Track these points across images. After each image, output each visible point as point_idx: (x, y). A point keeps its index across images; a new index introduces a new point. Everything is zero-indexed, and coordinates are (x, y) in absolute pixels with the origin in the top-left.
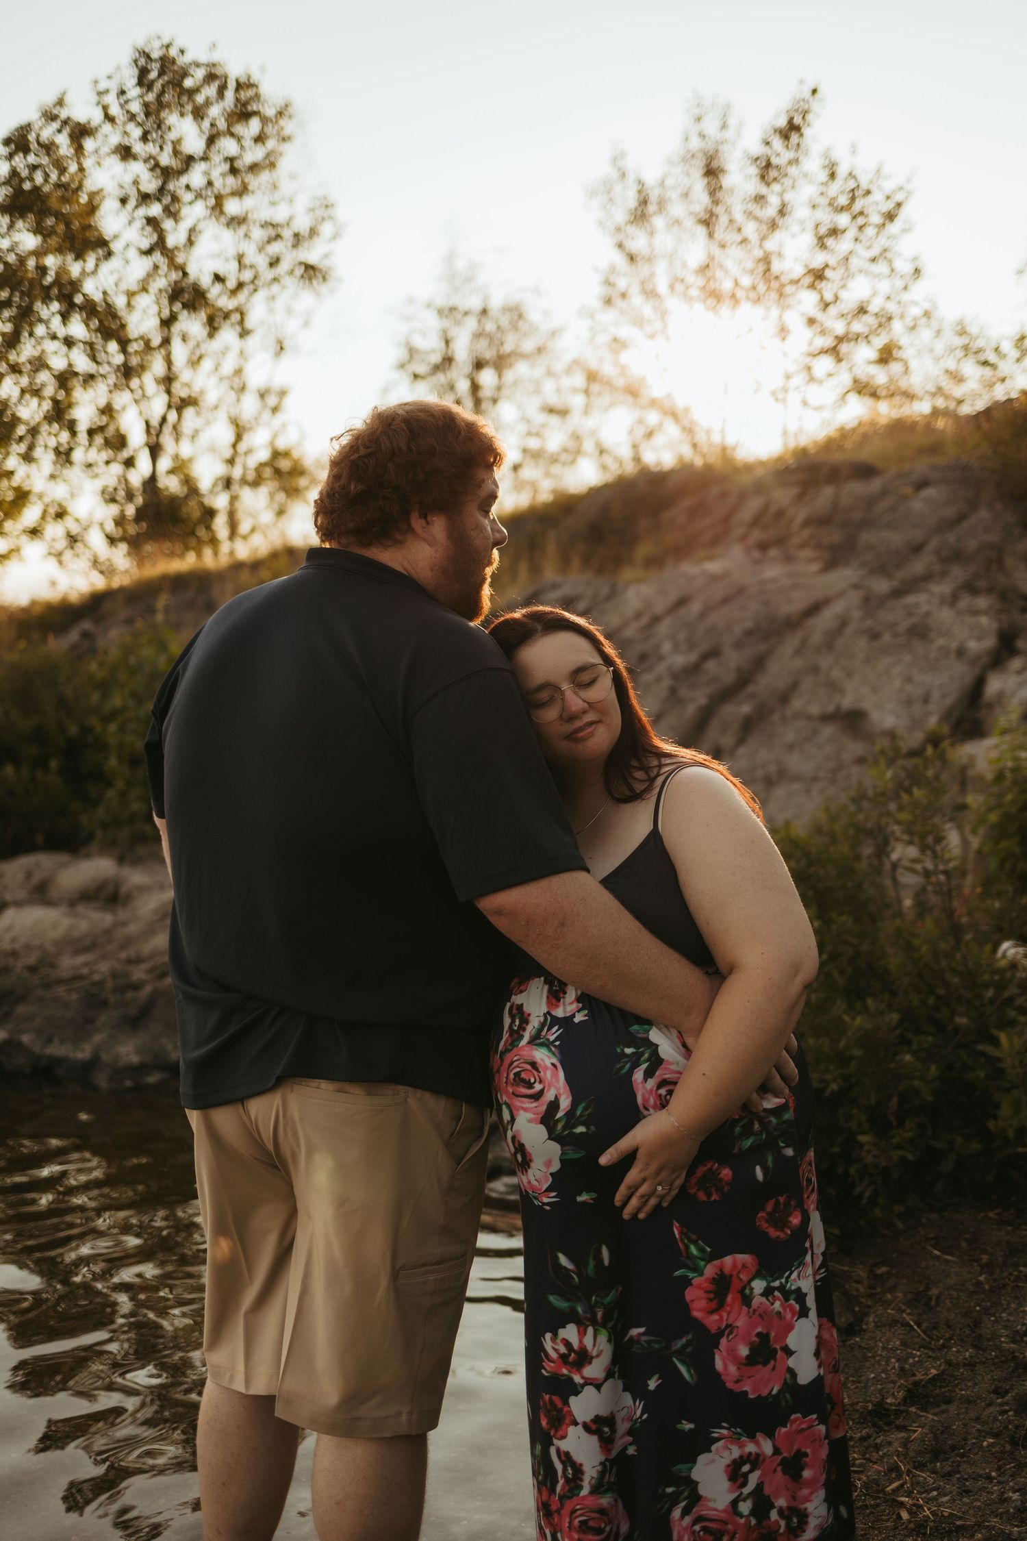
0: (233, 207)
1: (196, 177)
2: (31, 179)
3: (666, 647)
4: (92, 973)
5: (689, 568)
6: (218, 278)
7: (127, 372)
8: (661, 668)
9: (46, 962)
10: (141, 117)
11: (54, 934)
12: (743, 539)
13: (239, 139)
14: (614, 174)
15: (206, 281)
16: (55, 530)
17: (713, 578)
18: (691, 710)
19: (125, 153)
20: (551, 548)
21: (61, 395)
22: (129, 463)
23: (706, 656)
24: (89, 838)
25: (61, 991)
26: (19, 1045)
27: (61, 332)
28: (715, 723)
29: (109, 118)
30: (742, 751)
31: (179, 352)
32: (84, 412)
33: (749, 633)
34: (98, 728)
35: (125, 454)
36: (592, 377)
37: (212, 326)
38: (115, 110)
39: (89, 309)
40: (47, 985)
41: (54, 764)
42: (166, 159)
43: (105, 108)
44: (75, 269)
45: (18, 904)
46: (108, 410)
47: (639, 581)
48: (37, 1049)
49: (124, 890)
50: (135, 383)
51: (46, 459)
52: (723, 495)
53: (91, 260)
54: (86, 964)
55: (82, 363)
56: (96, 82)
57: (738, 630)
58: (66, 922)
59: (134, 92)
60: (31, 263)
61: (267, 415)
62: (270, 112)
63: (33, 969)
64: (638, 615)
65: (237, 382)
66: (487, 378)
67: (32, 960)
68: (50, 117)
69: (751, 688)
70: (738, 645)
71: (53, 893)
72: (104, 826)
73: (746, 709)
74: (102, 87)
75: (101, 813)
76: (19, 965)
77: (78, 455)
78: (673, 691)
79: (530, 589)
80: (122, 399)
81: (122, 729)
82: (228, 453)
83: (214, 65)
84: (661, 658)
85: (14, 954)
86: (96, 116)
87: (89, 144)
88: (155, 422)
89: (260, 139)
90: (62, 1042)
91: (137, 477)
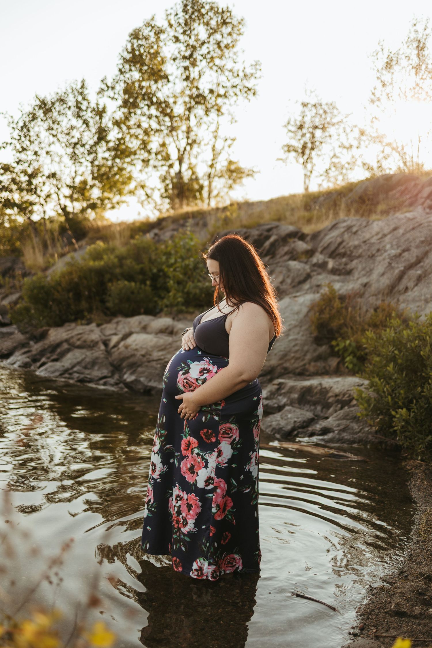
0: (217, 61)
1: (204, 50)
2: (139, 50)
3: (388, 247)
4: (165, 358)
5: (399, 215)
6: (211, 91)
7: (173, 129)
8: (386, 254)
9: (147, 354)
10: (183, 25)
11: (152, 344)
12: (423, 204)
13: (222, 35)
14: (379, 48)
15: (206, 93)
16: (141, 193)
17: (409, 220)
18: (397, 271)
19: (177, 39)
20: (343, 206)
21: (145, 138)
22: (171, 166)
23: (404, 251)
24: (161, 310)
25: (154, 364)
26: (140, 381)
27: (147, 113)
28: (406, 277)
29: (171, 26)
30: (416, 288)
31: (193, 122)
32: (154, 145)
33: (422, 242)
34: (166, 269)
35: (170, 162)
36: (362, 133)
37: (207, 111)
38: (173, 22)
39: (159, 104)
40: (149, 362)
41: (148, 283)
42: (192, 42)
43: (169, 22)
44: (154, 87)
45: (137, 333)
46: (163, 145)
47: (379, 220)
48: (146, 383)
49: (175, 330)
50: (174, 133)
51: (139, 165)
52: (416, 185)
53: (160, 83)
54: (162, 355)
55: (155, 125)
56: (166, 10)
57: (418, 241)
58: (155, 340)
59: (181, 14)
60: (137, 84)
61: (226, 148)
62: (235, 23)
63: (143, 356)
64: (377, 234)
65: (215, 134)
66: (318, 133)
67: (143, 352)
68: (148, 25)
69: (422, 264)
70: (417, 247)
71: (149, 330)
72: (167, 306)
73: (419, 272)
74: (169, 13)
75: (165, 301)
76: (139, 354)
77: (151, 162)
78: (390, 264)
79: (334, 222)
80: (169, 140)
81: (175, 270)
82: (210, 163)
83: (213, 3)
84: (386, 251)
85: (136, 350)
86: (166, 24)
87: (162, 36)
88: (182, 149)
89: (230, 34)
90: (155, 381)
91: (173, 172)
